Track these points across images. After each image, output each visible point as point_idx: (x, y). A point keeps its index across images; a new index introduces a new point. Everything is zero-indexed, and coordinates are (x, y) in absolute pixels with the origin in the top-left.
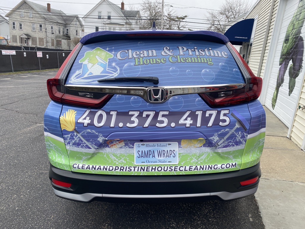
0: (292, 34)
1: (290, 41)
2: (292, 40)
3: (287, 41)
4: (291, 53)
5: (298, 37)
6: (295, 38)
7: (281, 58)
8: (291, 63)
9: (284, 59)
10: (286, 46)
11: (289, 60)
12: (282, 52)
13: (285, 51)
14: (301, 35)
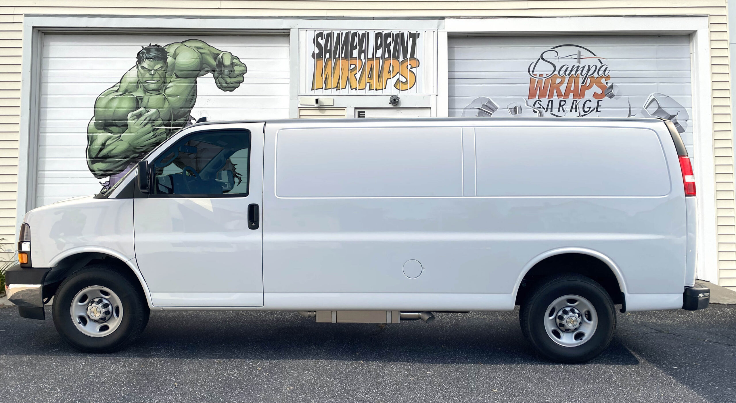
1: (137, 129)
10: (113, 138)
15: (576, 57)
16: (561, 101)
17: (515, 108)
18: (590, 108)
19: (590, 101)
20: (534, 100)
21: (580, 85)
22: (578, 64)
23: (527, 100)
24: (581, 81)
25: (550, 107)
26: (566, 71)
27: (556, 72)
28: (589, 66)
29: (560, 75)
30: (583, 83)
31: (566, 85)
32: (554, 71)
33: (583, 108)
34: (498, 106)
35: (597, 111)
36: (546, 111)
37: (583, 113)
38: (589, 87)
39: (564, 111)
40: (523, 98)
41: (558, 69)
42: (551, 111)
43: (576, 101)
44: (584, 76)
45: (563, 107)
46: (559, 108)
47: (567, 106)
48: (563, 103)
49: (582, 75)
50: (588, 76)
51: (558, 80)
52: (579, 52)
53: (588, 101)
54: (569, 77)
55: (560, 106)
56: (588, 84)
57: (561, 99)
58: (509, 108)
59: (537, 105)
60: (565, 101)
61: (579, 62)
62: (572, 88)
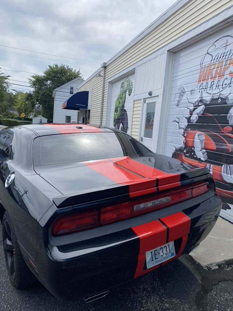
0: (119, 107)
1: (119, 111)
2: (120, 111)
3: (116, 111)
4: (120, 119)
5: (123, 109)
6: (121, 110)
7: (114, 122)
8: (121, 125)
9: (117, 123)
10: (116, 114)
11: (120, 123)
12: (115, 118)
13: (116, 117)
14: (125, 108)
15: (224, 45)
16: (212, 82)
17: (192, 91)
18: (226, 84)
19: (227, 79)
20: (200, 84)
21: (223, 67)
22: (225, 51)
23: (197, 84)
24: (224, 63)
25: (206, 88)
26: (217, 58)
27: (213, 61)
28: (231, 50)
29: (214, 63)
30: (225, 65)
31: (216, 69)
32: (212, 60)
33: (222, 85)
34: (186, 91)
35: (229, 87)
36: (204, 91)
37: (221, 89)
38: (228, 67)
39: (212, 89)
40: (196, 83)
41: (213, 59)
42: (206, 91)
43: (219, 80)
44: (226, 60)
45: (213, 86)
46: (210, 87)
47: (215, 85)
48: (213, 83)
49: (225, 59)
50: (228, 59)
51: (213, 67)
52: (227, 40)
53: (226, 79)
54: (218, 63)
55: (211, 86)
56: (227, 66)
57: (212, 81)
58: (190, 91)
59: (201, 87)
60: (214, 82)
61: (226, 49)
62: (219, 71)
